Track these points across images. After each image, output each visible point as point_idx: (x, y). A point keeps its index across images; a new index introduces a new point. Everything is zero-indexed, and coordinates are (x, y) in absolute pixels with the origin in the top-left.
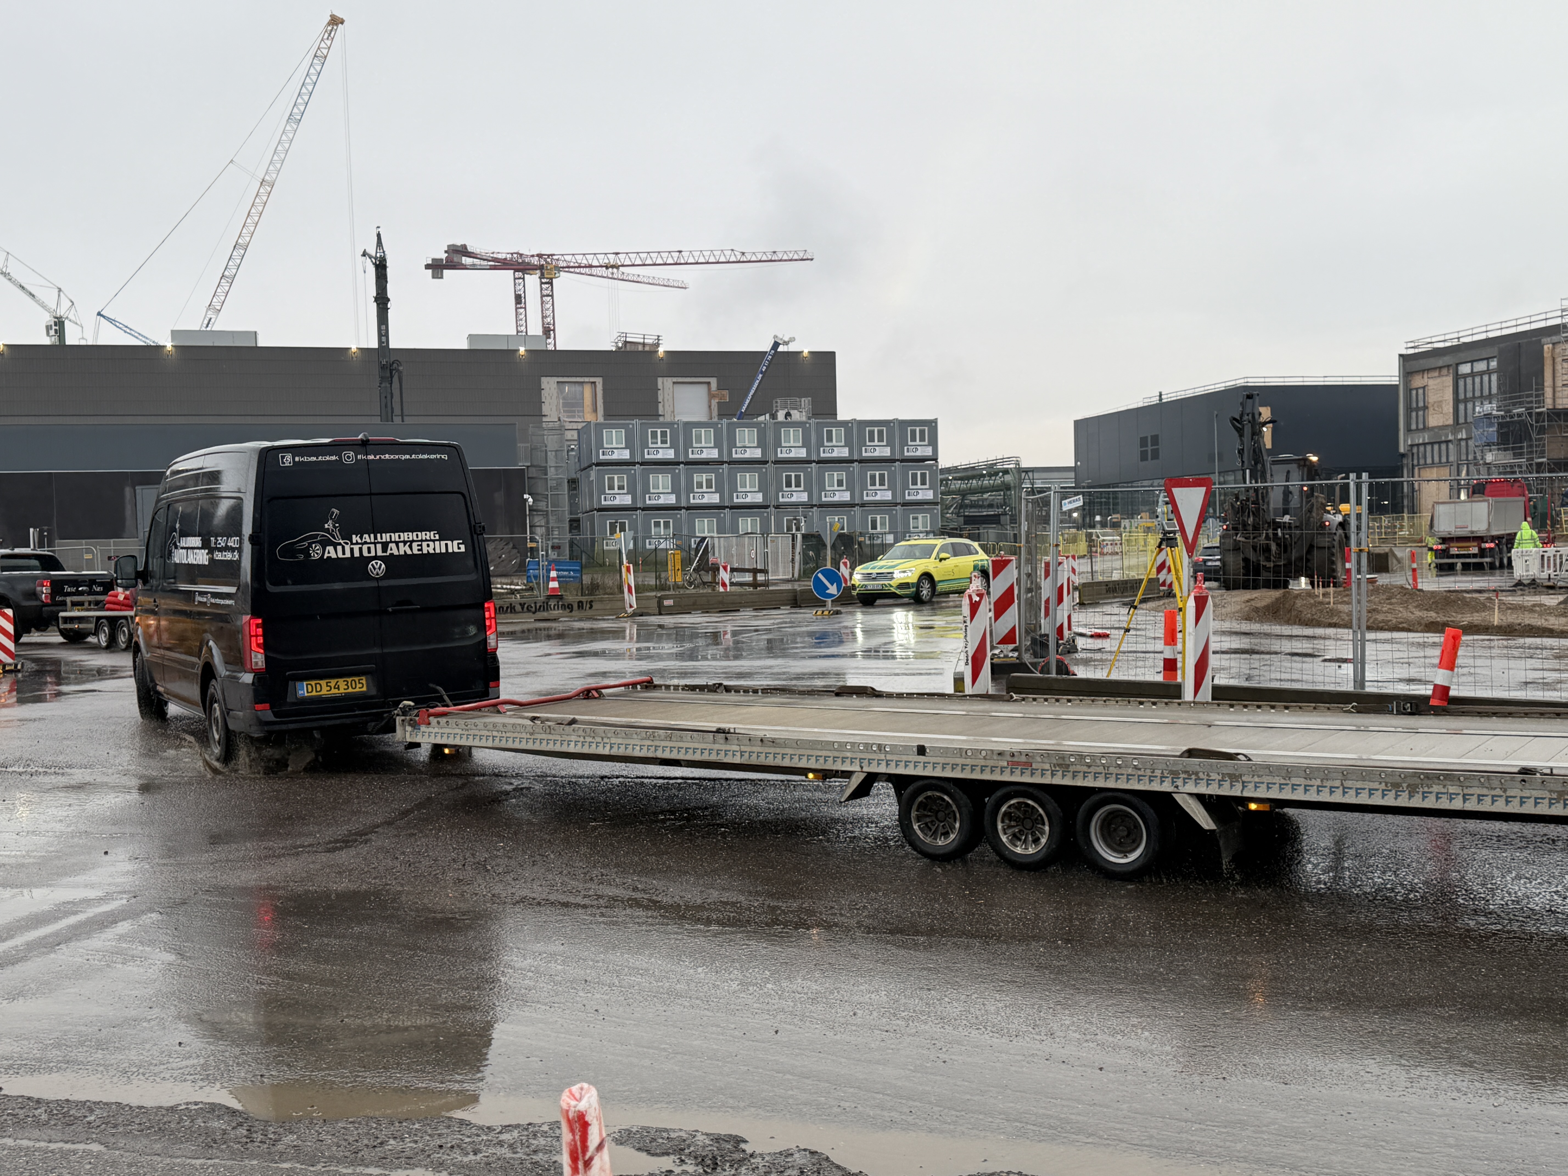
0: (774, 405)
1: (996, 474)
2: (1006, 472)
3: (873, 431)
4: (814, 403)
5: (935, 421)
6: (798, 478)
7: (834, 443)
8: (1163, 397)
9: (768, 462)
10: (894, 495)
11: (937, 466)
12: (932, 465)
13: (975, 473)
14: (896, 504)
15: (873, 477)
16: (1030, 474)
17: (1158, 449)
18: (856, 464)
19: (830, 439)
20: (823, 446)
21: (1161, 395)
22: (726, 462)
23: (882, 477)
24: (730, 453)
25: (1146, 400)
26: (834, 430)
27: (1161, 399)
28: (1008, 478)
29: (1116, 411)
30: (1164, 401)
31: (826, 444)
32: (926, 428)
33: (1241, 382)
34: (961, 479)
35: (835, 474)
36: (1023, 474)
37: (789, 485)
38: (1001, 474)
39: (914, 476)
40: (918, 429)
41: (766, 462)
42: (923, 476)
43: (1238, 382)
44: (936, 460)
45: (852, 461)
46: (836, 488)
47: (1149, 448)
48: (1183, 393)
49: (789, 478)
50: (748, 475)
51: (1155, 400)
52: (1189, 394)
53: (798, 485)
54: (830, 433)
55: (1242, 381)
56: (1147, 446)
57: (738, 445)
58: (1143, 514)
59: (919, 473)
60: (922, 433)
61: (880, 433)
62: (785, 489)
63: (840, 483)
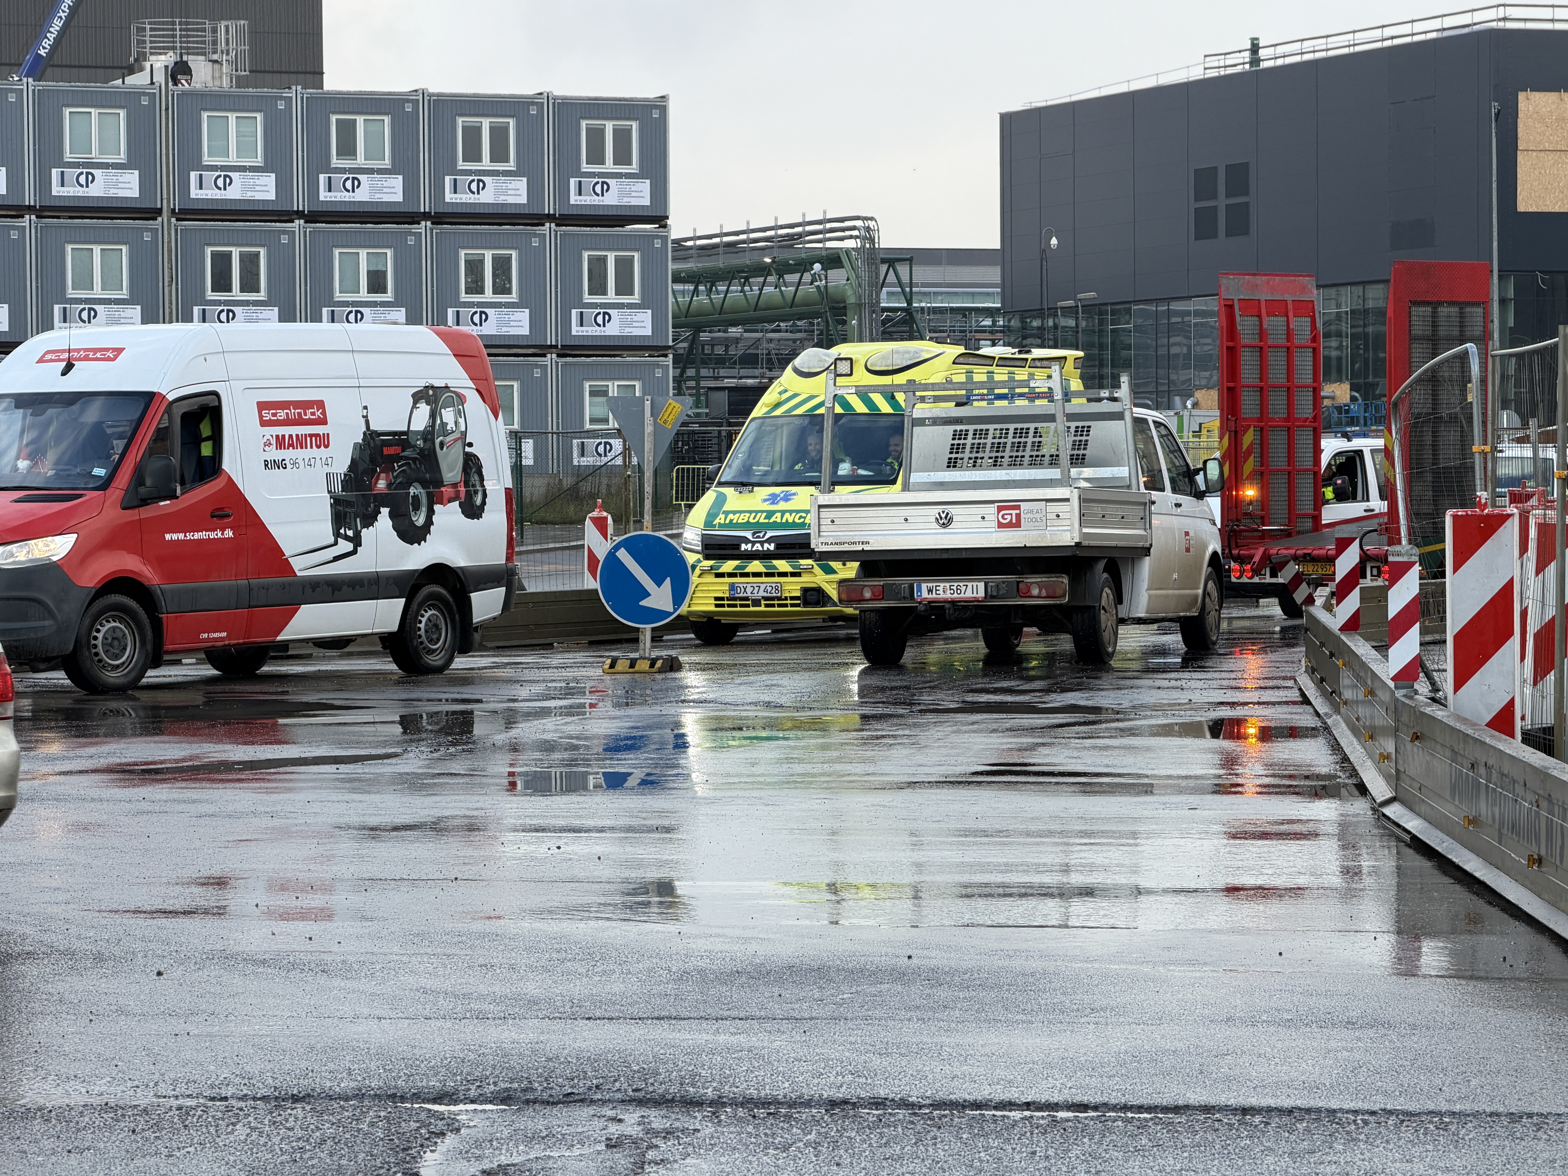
0: (134, 38)
1: (803, 266)
2: (833, 260)
3: (478, 130)
4: (255, 36)
5: (660, 105)
6: (250, 263)
7: (361, 160)
8: (1262, 53)
9: (159, 212)
10: (536, 321)
11: (665, 239)
12: (649, 238)
13: (736, 261)
14: (542, 350)
15: (475, 267)
16: (903, 270)
17: (1247, 204)
18: (424, 226)
19: (347, 149)
20: (328, 169)
21: (1255, 48)
22: (30, 209)
23: (502, 266)
24: (44, 183)
25: (1213, 62)
26: (360, 120)
27: (1255, 61)
28: (837, 278)
29: (1123, 88)
30: (1264, 65)
31: (335, 162)
32: (635, 125)
33: (1488, 19)
34: (693, 278)
35: (363, 253)
36: (884, 268)
37: (222, 283)
38: (817, 267)
39: (598, 267)
40: (609, 127)
41: (153, 213)
42: (624, 267)
43: (1479, 17)
44: (661, 220)
45: (413, 218)
46: (363, 294)
47: (1222, 202)
48: (1320, 44)
49: (222, 262)
50: (97, 249)
51: (1240, 63)
52: (1339, 47)
53: (250, 284)
54: (347, 131)
55: (1491, 14)
56: (1215, 197)
57: (68, 157)
58: (1199, 395)
59: (611, 257)
60: (622, 138)
61: (499, 135)
62: (210, 295)
63: (377, 283)
